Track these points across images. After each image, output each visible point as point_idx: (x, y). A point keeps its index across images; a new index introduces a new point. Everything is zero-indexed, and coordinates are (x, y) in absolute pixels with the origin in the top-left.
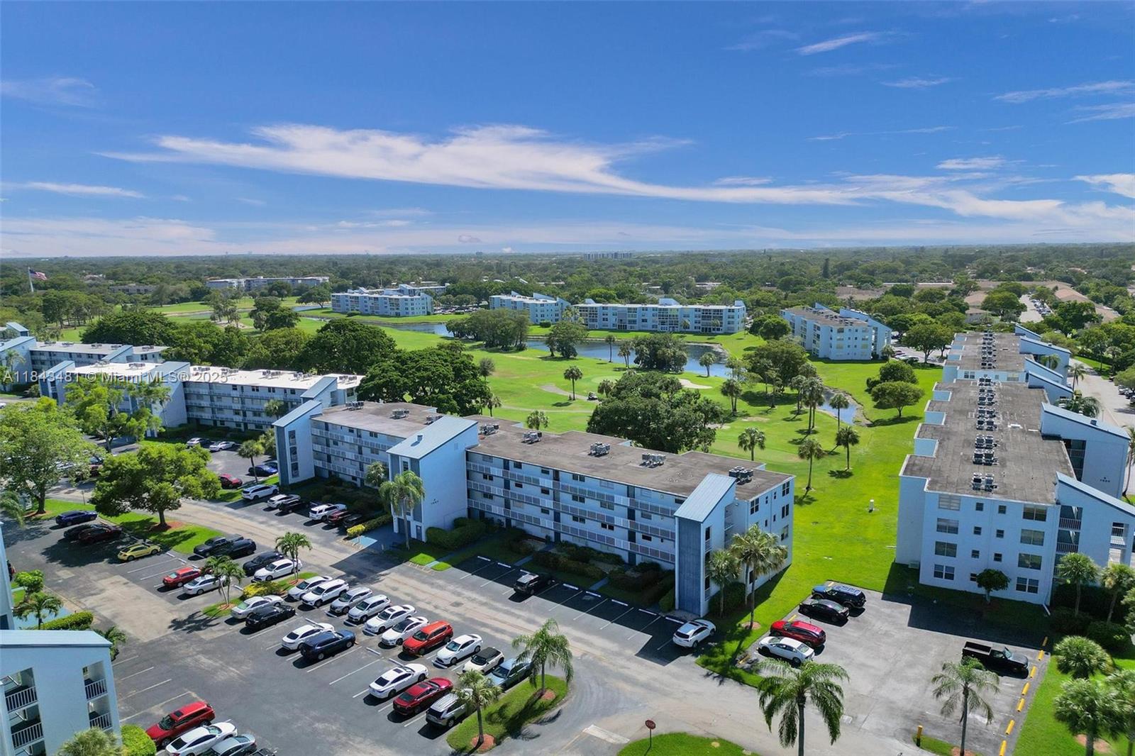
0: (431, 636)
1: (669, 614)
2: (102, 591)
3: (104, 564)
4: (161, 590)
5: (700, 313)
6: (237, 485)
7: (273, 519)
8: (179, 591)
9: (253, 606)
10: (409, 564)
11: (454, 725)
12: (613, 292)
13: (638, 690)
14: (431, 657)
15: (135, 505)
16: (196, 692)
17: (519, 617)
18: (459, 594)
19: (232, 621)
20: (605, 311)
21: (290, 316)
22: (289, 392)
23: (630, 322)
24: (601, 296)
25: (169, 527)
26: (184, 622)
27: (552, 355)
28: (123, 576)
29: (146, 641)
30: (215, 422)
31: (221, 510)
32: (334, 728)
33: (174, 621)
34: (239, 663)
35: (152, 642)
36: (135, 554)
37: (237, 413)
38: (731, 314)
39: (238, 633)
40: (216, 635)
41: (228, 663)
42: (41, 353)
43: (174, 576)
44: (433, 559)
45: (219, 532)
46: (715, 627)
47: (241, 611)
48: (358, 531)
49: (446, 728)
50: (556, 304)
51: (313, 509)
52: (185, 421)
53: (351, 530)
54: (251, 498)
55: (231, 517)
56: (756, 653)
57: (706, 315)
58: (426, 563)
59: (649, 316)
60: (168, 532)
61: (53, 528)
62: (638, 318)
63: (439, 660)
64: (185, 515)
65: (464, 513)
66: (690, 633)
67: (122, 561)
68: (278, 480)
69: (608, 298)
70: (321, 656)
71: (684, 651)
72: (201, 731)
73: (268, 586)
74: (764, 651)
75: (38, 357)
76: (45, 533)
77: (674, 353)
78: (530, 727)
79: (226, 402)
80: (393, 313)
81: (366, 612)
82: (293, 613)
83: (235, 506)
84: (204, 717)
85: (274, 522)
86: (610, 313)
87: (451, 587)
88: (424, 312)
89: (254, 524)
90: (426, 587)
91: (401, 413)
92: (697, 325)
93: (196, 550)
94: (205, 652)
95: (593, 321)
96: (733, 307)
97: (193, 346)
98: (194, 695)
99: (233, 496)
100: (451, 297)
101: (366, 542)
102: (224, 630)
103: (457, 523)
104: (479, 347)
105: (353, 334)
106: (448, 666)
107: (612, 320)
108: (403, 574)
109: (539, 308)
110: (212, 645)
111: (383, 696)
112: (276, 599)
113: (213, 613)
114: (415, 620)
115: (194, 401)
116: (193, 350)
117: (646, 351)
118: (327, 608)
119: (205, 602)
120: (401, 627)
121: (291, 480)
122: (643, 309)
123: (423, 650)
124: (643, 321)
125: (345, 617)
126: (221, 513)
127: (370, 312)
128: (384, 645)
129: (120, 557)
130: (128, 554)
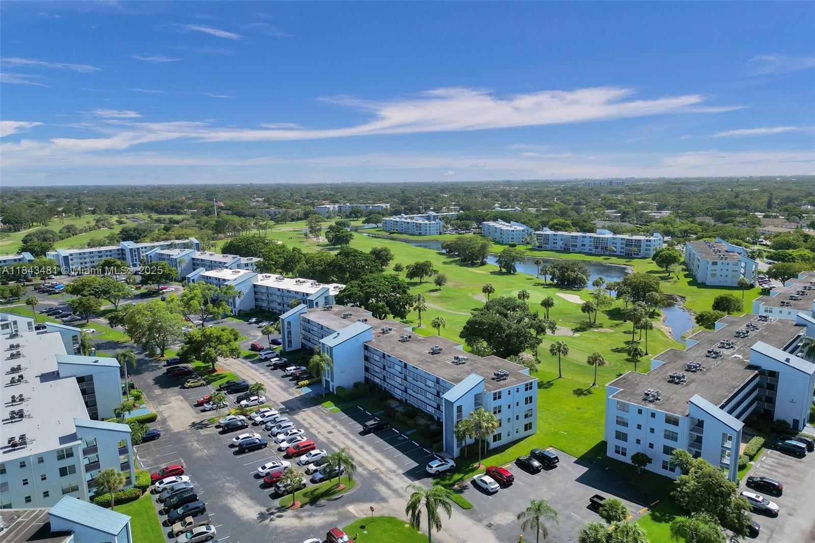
0: (301, 448)
1: (438, 454)
2: (170, 403)
3: (177, 389)
4: (196, 406)
5: (625, 242)
6: (261, 349)
7: (267, 372)
8: (201, 408)
9: (230, 420)
10: (320, 407)
11: (288, 494)
12: (569, 222)
13: (390, 493)
14: (297, 459)
15: (197, 359)
16: (184, 460)
17: (356, 443)
18: (334, 427)
19: (217, 427)
20: (555, 237)
21: (346, 236)
22: (305, 295)
23: (573, 246)
24: (559, 225)
25: (216, 371)
26: (197, 424)
27: (501, 270)
28: (183, 396)
29: (176, 431)
30: (269, 309)
31: (246, 364)
32: (233, 486)
33: (193, 423)
34: (209, 448)
35: (178, 432)
36: (192, 385)
37: (279, 304)
38: (649, 243)
39: (217, 433)
40: (207, 433)
41: (205, 448)
42: (198, 259)
43: (202, 399)
44: (332, 404)
45: (238, 377)
46: (455, 465)
47: (223, 422)
48: (304, 384)
49: (282, 495)
50: (523, 231)
51: (287, 369)
52: (254, 307)
53: (301, 383)
54: (263, 358)
55: (249, 368)
56: (469, 483)
57: (629, 243)
58: (329, 406)
59: (587, 243)
60: (215, 374)
61: (164, 366)
62: (579, 243)
63: (300, 462)
64: (228, 365)
65: (362, 380)
66: (435, 466)
67: (186, 388)
68: (281, 349)
69: (564, 227)
70: (247, 451)
71: (429, 475)
72: (173, 478)
73: (242, 411)
74: (474, 482)
75: (195, 262)
76: (159, 369)
77: (577, 275)
78: (323, 501)
79: (274, 298)
80: (417, 232)
81: (279, 431)
82: (247, 426)
83: (253, 362)
84: (179, 472)
85: (267, 374)
86: (559, 238)
87: (333, 423)
88: (437, 233)
89: (257, 374)
90: (321, 421)
91: (347, 315)
92: (622, 250)
93: (220, 386)
94: (198, 441)
95: (546, 244)
96: (652, 238)
97: (272, 260)
98: (182, 461)
99: (255, 355)
100: (459, 222)
101: (306, 391)
102: (212, 431)
103: (357, 385)
104: (456, 261)
105: (353, 258)
106: (303, 465)
107: (560, 244)
108: (314, 412)
109: (511, 233)
110: (202, 438)
111: (263, 475)
112: (242, 417)
113: (212, 421)
114: (299, 438)
115: (259, 296)
116: (271, 262)
117: (557, 273)
118: (264, 426)
119: (212, 415)
120: (290, 441)
121: (288, 349)
122: (583, 237)
123: (296, 455)
124: (583, 245)
125: (269, 432)
126: (245, 366)
127: (403, 231)
128: (280, 450)
129: (185, 385)
130: (189, 384)
